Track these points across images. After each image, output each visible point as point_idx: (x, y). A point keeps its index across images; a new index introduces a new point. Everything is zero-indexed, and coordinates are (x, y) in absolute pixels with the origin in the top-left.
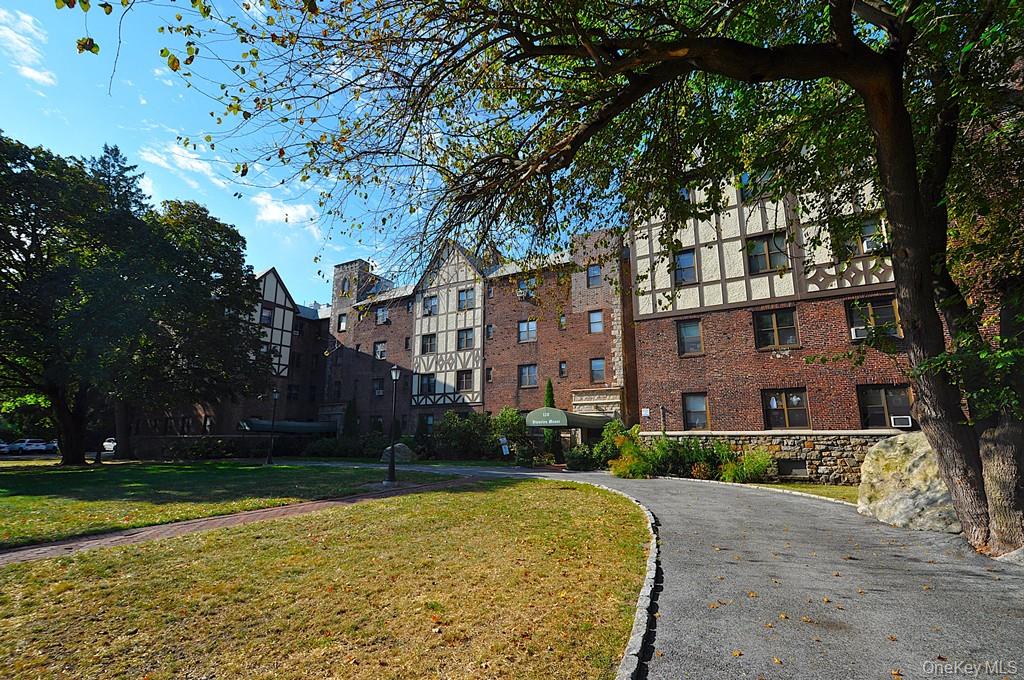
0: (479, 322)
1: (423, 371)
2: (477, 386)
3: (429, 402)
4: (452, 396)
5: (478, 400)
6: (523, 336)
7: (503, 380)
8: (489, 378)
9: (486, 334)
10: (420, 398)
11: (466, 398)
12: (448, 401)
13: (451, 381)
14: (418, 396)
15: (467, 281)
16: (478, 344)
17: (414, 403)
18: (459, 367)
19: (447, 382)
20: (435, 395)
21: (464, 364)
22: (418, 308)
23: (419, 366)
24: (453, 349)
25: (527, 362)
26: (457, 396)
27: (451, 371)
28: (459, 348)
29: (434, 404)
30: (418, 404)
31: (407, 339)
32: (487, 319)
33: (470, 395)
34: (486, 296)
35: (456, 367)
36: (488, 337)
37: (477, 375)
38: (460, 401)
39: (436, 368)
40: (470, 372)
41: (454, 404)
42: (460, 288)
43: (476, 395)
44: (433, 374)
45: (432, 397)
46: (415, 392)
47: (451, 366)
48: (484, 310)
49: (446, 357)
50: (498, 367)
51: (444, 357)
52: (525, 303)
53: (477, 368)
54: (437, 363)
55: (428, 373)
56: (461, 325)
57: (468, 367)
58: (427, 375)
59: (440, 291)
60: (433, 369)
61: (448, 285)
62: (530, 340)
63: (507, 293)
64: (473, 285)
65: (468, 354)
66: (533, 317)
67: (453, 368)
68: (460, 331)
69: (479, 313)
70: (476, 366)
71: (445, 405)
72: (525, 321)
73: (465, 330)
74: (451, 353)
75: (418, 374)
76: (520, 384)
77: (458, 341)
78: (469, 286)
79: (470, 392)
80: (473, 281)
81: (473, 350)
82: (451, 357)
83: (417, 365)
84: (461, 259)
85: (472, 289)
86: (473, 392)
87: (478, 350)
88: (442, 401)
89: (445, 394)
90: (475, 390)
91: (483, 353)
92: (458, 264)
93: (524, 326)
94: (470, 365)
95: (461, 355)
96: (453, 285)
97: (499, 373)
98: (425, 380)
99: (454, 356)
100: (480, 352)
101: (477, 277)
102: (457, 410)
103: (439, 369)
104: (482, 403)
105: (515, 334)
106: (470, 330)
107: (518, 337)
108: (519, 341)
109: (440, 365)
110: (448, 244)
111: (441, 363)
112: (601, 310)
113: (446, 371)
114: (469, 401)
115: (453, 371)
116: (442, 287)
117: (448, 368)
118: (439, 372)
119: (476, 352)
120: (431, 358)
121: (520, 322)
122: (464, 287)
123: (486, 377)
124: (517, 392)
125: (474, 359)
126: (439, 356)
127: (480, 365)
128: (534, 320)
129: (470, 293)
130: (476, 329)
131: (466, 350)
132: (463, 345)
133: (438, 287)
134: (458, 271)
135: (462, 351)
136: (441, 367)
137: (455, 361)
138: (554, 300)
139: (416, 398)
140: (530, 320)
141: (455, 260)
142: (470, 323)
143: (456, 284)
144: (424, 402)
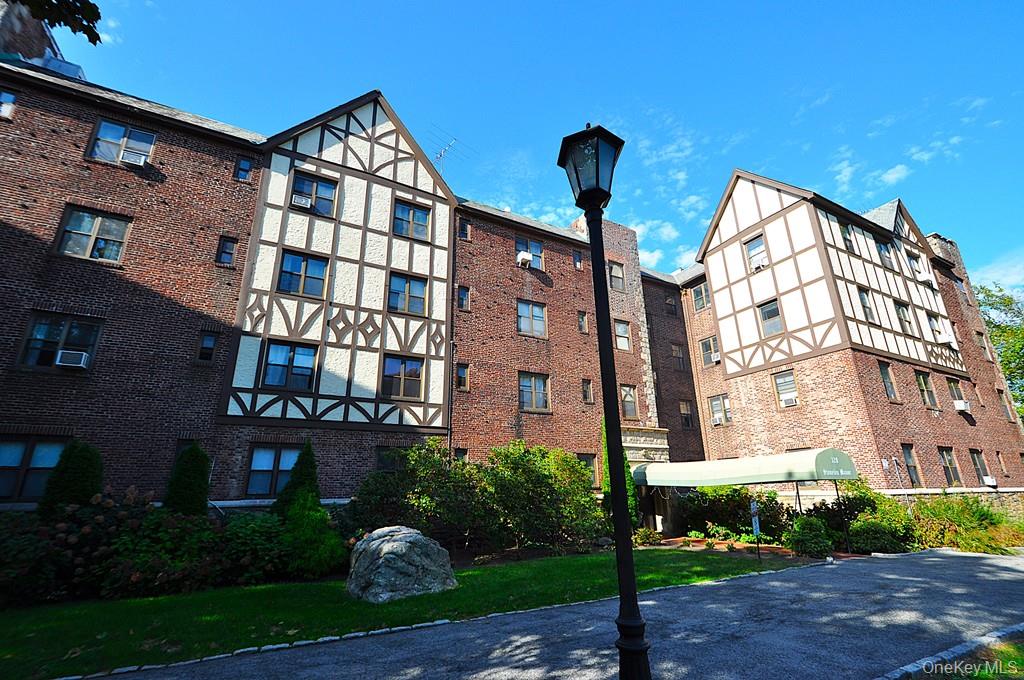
0: (442, 269)
1: (279, 329)
2: (437, 394)
3: (294, 412)
4: (370, 408)
5: (438, 422)
6: (524, 325)
7: (490, 391)
8: (461, 382)
9: (457, 296)
10: (263, 399)
11: (407, 414)
12: (355, 416)
13: (368, 376)
14: (255, 392)
15: (414, 190)
16: (440, 311)
17: (234, 409)
18: (393, 345)
19: (357, 379)
20: (316, 397)
21: (407, 343)
22: (277, 184)
23: (267, 315)
24: (379, 306)
25: (533, 369)
26: (384, 408)
27: (368, 348)
28: (391, 310)
29: (313, 420)
30: (252, 417)
31: (226, 241)
32: (462, 273)
33: (419, 411)
34: (457, 232)
35: (383, 342)
36: (461, 305)
37: (437, 371)
38: (393, 419)
39: (324, 333)
40: (419, 359)
41: (375, 424)
42: (399, 194)
43: (432, 411)
44: (312, 346)
45: (307, 403)
46: (244, 375)
47: (369, 338)
48: (454, 259)
49: (357, 317)
50: (481, 365)
51: (350, 315)
52: (528, 274)
53: (437, 357)
54: (328, 323)
55: (294, 339)
56: (399, 264)
57: (415, 351)
58: (292, 345)
59: (347, 177)
60: (314, 334)
61: (370, 175)
62: (537, 334)
63: (498, 246)
64: (430, 203)
65: (415, 325)
66: (541, 300)
67: (376, 344)
68: (394, 274)
69: (442, 259)
70: (433, 353)
71: (345, 425)
72: (527, 302)
73: (409, 277)
74: (371, 312)
75: (258, 335)
76: (521, 404)
77: (391, 294)
78: (420, 200)
79: (419, 404)
80: (433, 196)
81: (427, 320)
82: (370, 321)
83: (257, 313)
84: (403, 145)
85: (426, 209)
86: (426, 405)
87: (438, 323)
88: (336, 415)
89: (348, 400)
90: (431, 401)
91: (451, 333)
92: (396, 149)
93: (523, 309)
94: (420, 348)
95: (400, 322)
96: (384, 182)
97: (482, 377)
98: (278, 356)
99: (378, 319)
100: (443, 328)
101: (440, 193)
102: (381, 439)
103: (332, 338)
104: (447, 431)
105: (513, 318)
106: (422, 280)
107: (517, 322)
108: (519, 330)
109: (336, 330)
110: (376, 102)
111: (341, 325)
112: (628, 323)
113: (354, 348)
114: (414, 422)
115: (375, 350)
116: (354, 172)
117: (361, 342)
118: (332, 345)
119: (434, 326)
120: (309, 308)
121: (520, 300)
122: (409, 197)
123: (455, 380)
124: (518, 418)
125: (430, 339)
126: (336, 311)
127: (442, 354)
128: (542, 305)
129: (419, 214)
130: (435, 283)
131: (409, 316)
132: (402, 304)
133: (343, 168)
134: (395, 162)
135: (401, 315)
136: (340, 335)
137: (382, 332)
138: (571, 287)
139: (247, 398)
140: (536, 304)
141: (390, 140)
142: (420, 268)
143: (393, 184)
144: (275, 411)
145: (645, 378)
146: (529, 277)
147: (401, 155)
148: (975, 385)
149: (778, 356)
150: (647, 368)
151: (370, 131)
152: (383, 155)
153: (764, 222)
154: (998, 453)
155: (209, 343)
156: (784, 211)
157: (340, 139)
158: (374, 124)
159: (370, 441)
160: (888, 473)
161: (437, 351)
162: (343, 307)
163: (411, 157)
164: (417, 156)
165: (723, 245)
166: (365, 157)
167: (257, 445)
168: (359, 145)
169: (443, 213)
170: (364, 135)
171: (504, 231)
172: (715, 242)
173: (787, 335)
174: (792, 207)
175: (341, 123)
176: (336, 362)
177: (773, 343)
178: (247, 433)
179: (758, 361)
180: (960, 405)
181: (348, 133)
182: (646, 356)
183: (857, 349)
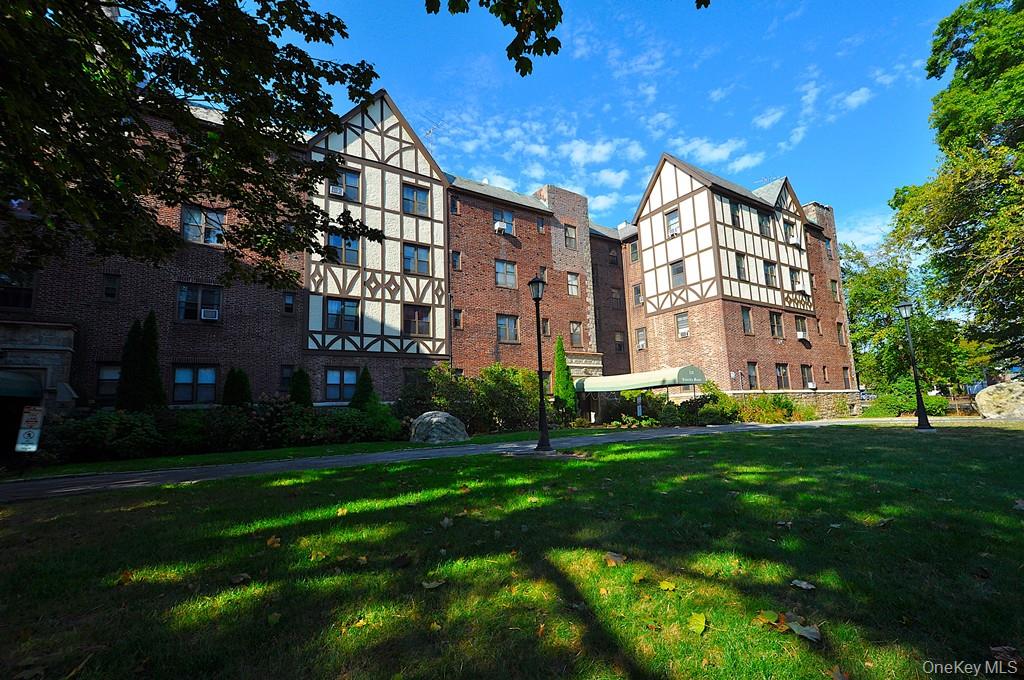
0: (440, 240)
1: (333, 290)
2: (441, 332)
3: (349, 347)
4: (397, 342)
5: (443, 351)
6: (500, 279)
7: (476, 329)
8: (457, 323)
9: (452, 260)
10: (329, 338)
11: (422, 346)
12: (388, 348)
13: (394, 319)
14: (323, 333)
15: (416, 174)
16: (440, 272)
17: (312, 345)
18: (409, 298)
19: (388, 322)
20: (362, 336)
21: (419, 296)
23: (324, 279)
24: (398, 269)
25: (507, 312)
26: (406, 342)
27: (393, 301)
28: (406, 272)
29: (362, 351)
30: (323, 350)
32: (454, 241)
33: (429, 344)
34: (450, 208)
35: (402, 296)
36: (454, 266)
37: (440, 315)
38: (412, 350)
39: (363, 291)
40: (428, 307)
41: (402, 353)
42: (406, 179)
43: (438, 344)
44: (356, 301)
45: (357, 340)
46: (315, 322)
47: (393, 293)
48: (448, 228)
49: (383, 279)
50: (470, 311)
51: (379, 277)
52: (503, 239)
53: (440, 306)
54: (364, 284)
55: (344, 296)
56: (410, 236)
57: (424, 301)
58: (343, 300)
59: (367, 168)
60: (356, 292)
61: (382, 165)
62: (509, 286)
63: (480, 216)
64: (428, 185)
65: (423, 282)
66: (513, 259)
67: (398, 298)
68: (406, 244)
69: (439, 229)
70: (437, 303)
71: (382, 354)
72: (503, 261)
73: (417, 246)
74: (393, 274)
75: (320, 294)
76: (499, 337)
77: (405, 259)
78: (420, 183)
79: (429, 339)
80: (430, 179)
81: (432, 279)
82: (392, 281)
83: (317, 278)
84: (406, 137)
85: (426, 190)
86: (434, 339)
87: (440, 280)
88: (376, 348)
89: (383, 337)
90: (437, 337)
91: (449, 288)
92: (401, 141)
93: (500, 267)
94: (427, 300)
95: (412, 281)
96: (393, 169)
97: (471, 319)
98: (334, 307)
99: (398, 279)
100: (443, 284)
101: (435, 176)
102: (406, 363)
103: (368, 294)
104: (449, 357)
105: (492, 273)
106: (426, 247)
107: (495, 278)
108: (496, 283)
109: (370, 288)
110: (383, 99)
111: (373, 285)
112: (577, 275)
113: (383, 301)
114: (427, 352)
115: (397, 302)
116: (371, 163)
117: (388, 296)
118: (369, 299)
119: (437, 283)
120: (351, 273)
121: (497, 260)
122: (413, 181)
123: (453, 322)
124: (497, 347)
125: (434, 292)
126: (369, 274)
127: (443, 303)
128: (513, 263)
129: (421, 194)
130: (436, 250)
131: (418, 276)
132: (413, 268)
133: (363, 160)
134: (401, 151)
135: (413, 275)
136: (374, 291)
137: (400, 288)
138: (535, 248)
139: (319, 338)
140: (509, 262)
141: (395, 133)
142: (425, 239)
143: (400, 171)
144: (337, 346)
145: (588, 317)
146: (503, 241)
147: (404, 145)
148: (818, 320)
149: (680, 302)
150: (591, 309)
151: (379, 126)
152: (391, 146)
153: (680, 199)
154: (824, 367)
155: (289, 300)
156: (693, 193)
157: (358, 135)
158: (382, 119)
159: (399, 364)
160: (733, 381)
161: (440, 301)
162: (374, 272)
163: (413, 146)
164: (417, 145)
165: (652, 214)
166: (378, 149)
167: (328, 368)
168: (372, 138)
169: (438, 191)
170: (375, 130)
171: (485, 204)
172: (646, 211)
173: (687, 287)
174: (699, 191)
175: (357, 121)
176: (372, 310)
177: (678, 292)
178: (322, 360)
179: (667, 305)
180: (800, 335)
181: (364, 129)
182: (590, 300)
183: (725, 299)
